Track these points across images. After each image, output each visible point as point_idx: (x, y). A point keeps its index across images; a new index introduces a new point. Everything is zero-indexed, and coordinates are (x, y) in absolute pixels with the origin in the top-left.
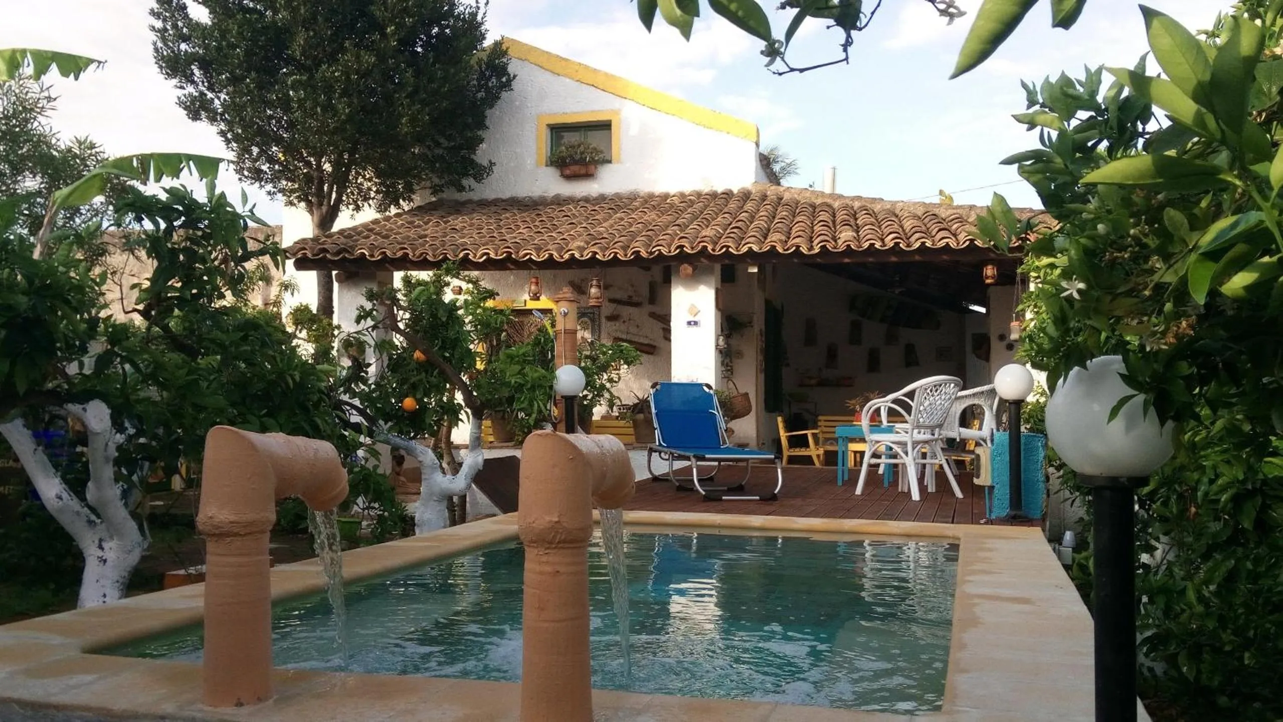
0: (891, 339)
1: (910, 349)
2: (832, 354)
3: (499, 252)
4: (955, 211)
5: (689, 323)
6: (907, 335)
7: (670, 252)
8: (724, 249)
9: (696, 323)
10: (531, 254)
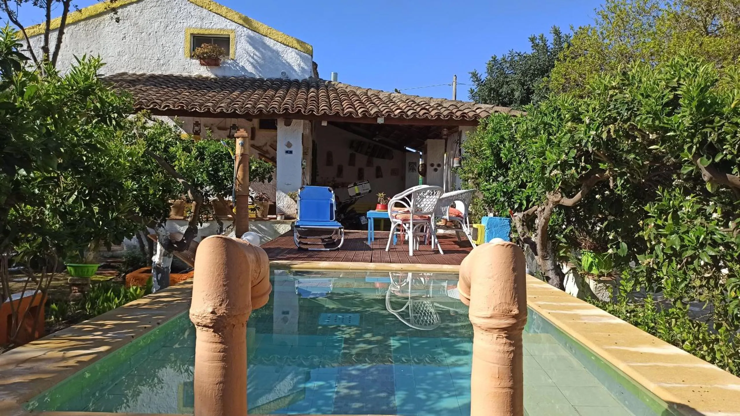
0: (369, 163)
1: (378, 169)
2: (340, 170)
3: (176, 105)
4: (422, 100)
5: (287, 152)
6: (378, 162)
7: (280, 112)
8: (311, 112)
9: (291, 152)
10: (196, 108)
